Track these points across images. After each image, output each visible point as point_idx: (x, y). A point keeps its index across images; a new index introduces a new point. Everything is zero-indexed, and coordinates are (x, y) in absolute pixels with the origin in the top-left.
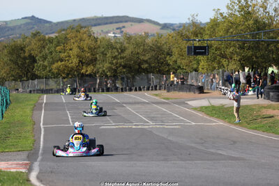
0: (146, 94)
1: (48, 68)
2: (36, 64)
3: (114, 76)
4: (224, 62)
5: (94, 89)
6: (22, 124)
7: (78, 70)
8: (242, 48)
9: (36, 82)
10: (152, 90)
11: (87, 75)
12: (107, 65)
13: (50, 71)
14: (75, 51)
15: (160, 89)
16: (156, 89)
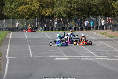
0: (94, 32)
1: (14, 10)
2: (4, 7)
3: (69, 17)
5: (52, 28)
7: (39, 12)
9: (4, 21)
10: (100, 29)
11: (46, 17)
12: (63, 8)
13: (16, 13)
15: (106, 29)
16: (103, 29)
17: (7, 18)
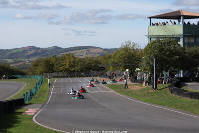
2: (54, 67)
3: (81, 71)
4: (118, 68)
5: (75, 76)
6: (44, 91)
7: (69, 69)
8: (124, 63)
11: (72, 71)
13: (59, 70)
14: (68, 62)
17: (55, 72)
